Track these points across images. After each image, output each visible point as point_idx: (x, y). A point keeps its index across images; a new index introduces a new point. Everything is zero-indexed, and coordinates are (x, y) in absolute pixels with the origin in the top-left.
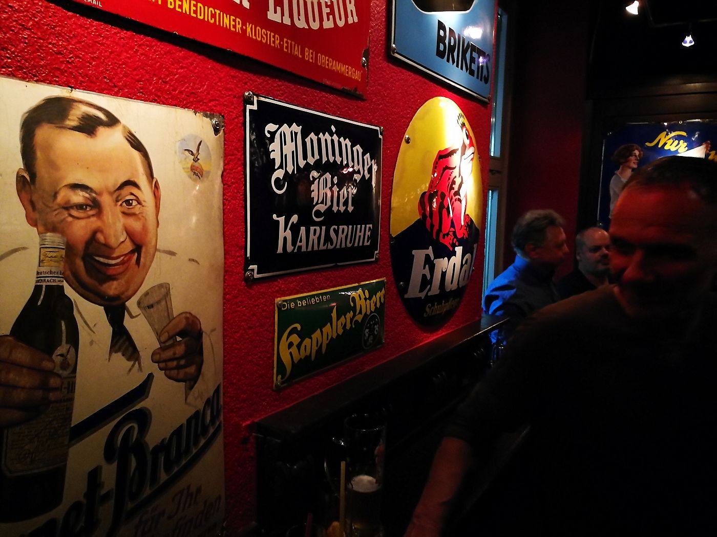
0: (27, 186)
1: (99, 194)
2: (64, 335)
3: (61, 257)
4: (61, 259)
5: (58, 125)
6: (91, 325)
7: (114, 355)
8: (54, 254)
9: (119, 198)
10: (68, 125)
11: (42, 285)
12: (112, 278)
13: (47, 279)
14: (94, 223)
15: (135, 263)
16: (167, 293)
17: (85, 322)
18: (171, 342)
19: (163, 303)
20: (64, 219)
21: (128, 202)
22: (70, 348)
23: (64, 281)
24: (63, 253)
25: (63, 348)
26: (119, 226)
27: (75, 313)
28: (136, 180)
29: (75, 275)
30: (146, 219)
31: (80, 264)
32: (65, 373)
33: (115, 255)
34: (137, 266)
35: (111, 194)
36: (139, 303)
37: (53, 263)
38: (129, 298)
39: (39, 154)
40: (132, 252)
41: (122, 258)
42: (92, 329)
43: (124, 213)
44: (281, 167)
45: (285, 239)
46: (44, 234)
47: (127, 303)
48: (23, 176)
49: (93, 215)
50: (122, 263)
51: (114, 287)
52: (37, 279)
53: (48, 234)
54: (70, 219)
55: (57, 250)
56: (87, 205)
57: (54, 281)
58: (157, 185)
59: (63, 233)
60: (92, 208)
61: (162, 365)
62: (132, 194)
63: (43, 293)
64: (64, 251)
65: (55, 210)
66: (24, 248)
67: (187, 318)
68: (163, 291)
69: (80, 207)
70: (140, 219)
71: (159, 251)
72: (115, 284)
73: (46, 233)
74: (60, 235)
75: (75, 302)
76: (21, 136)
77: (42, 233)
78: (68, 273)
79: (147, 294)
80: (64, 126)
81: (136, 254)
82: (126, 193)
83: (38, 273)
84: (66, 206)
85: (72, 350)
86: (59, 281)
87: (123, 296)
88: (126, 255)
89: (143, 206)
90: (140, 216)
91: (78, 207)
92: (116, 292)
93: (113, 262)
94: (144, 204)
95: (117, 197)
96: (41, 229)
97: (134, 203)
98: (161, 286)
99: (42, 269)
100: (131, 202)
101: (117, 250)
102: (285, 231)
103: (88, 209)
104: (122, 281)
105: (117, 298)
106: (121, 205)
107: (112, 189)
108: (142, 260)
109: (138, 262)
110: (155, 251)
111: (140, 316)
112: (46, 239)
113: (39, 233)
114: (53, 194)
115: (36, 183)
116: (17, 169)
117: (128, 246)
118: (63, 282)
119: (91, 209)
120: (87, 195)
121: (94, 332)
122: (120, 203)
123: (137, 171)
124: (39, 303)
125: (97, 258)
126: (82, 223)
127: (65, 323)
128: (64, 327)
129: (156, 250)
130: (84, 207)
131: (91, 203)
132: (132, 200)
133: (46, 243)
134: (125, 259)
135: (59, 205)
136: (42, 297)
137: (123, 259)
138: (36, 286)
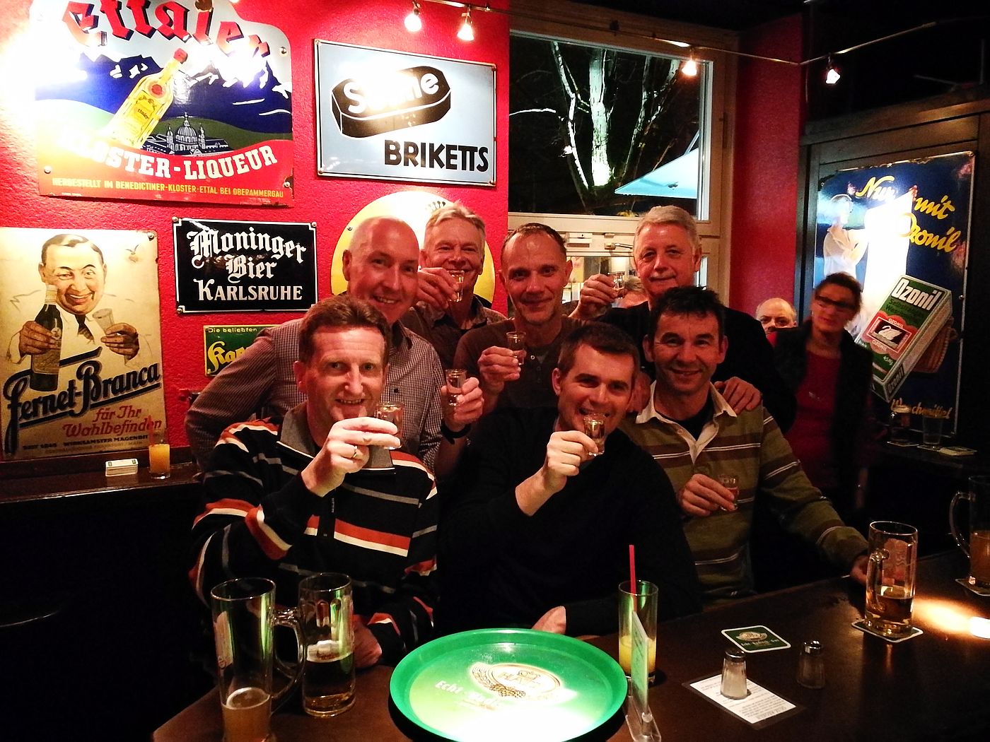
0: (43, 269)
1: (74, 270)
2: (56, 324)
4: (56, 295)
5: (58, 245)
6: (69, 322)
7: (80, 335)
8: (52, 293)
9: (84, 272)
10: (63, 244)
12: (80, 304)
13: (49, 302)
14: (71, 282)
15: (91, 299)
17: (66, 320)
18: (113, 335)
20: (57, 280)
21: (88, 273)
24: (56, 293)
25: (56, 329)
26: (83, 283)
27: (61, 316)
28: (94, 264)
29: (62, 301)
30: (98, 280)
32: (57, 339)
33: (80, 295)
35: (80, 270)
37: (52, 297)
38: (88, 313)
39: (49, 256)
40: (90, 293)
43: (86, 278)
44: (199, 254)
45: (205, 293)
47: (87, 315)
48: (41, 265)
49: (70, 279)
51: (80, 307)
54: (60, 280)
55: (54, 292)
56: (68, 275)
58: (106, 265)
59: (56, 285)
60: (70, 276)
61: (108, 344)
62: (91, 270)
63: (48, 307)
65: (54, 276)
67: (124, 326)
68: (108, 312)
69: (64, 275)
75: (61, 312)
76: (42, 251)
77: (48, 285)
78: (59, 300)
79: (97, 312)
80: (61, 245)
81: (92, 295)
82: (88, 270)
84: (58, 275)
85: (60, 330)
87: (85, 312)
88: (86, 295)
90: (95, 279)
92: (81, 310)
93: (80, 297)
94: (97, 274)
96: (47, 283)
97: (92, 274)
101: (81, 293)
102: (204, 287)
103: (68, 277)
104: (84, 305)
105: (81, 312)
107: (81, 268)
108: (95, 297)
109: (93, 298)
113: (46, 285)
114: (53, 271)
115: (46, 267)
117: (88, 291)
120: (68, 271)
121: (69, 325)
122: (84, 274)
123: (95, 260)
124: (46, 311)
125: (72, 296)
126: (65, 282)
128: (56, 321)
129: (103, 293)
131: (70, 274)
132: (90, 272)
135: (55, 274)
136: (47, 309)
137: (85, 297)
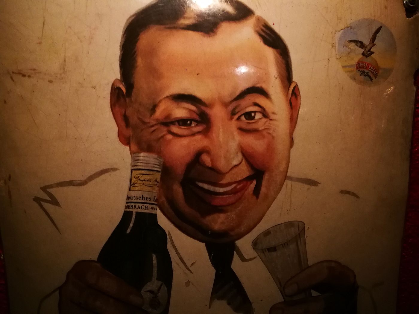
0: (122, 100)
1: (210, 106)
2: (155, 270)
3: (156, 181)
4: (156, 183)
5: (169, 26)
6: (189, 264)
7: (217, 302)
8: (148, 178)
9: (237, 110)
10: (182, 24)
11: (132, 212)
12: (219, 209)
13: (137, 205)
15: (251, 193)
16: (299, 234)
17: (181, 259)
18: (302, 296)
19: (292, 246)
20: (162, 137)
21: (249, 116)
22: (161, 285)
23: (158, 209)
24: (158, 176)
25: (154, 284)
26: (233, 145)
27: (169, 246)
28: (264, 86)
29: (172, 202)
30: (273, 137)
31: (178, 190)
33: (224, 182)
34: (255, 197)
35: (226, 105)
36: (255, 244)
37: (145, 188)
38: (241, 236)
39: (140, 62)
40: (249, 179)
41: (233, 186)
42: (189, 268)
43: (241, 129)
46: (137, 155)
47: (239, 243)
48: (119, 89)
49: (199, 133)
50: (234, 192)
51: (220, 221)
52: (127, 204)
53: (142, 154)
54: (170, 137)
55: (151, 173)
56: (191, 120)
57: (146, 208)
58: (296, 91)
59: (159, 153)
60: (198, 123)
62: (256, 104)
63: (133, 220)
64: (160, 174)
65: (152, 126)
66: (114, 169)
68: (294, 230)
69: (183, 122)
70: (264, 137)
71: (291, 178)
72: (222, 217)
73: (139, 153)
74: (155, 156)
75: (170, 234)
76: (122, 43)
77: (134, 153)
78: (163, 199)
80: (176, 25)
81: (255, 182)
82: (248, 103)
83: (128, 198)
84: (164, 121)
85: (164, 288)
86: (152, 208)
87: (232, 233)
88: (239, 182)
89: (271, 120)
90: (265, 133)
91: (181, 123)
92: (223, 227)
93: (221, 190)
94: (272, 116)
95: (234, 109)
96: (134, 147)
97: (258, 116)
98: (290, 224)
99: (133, 194)
100: (253, 114)
101: (227, 176)
103: (193, 125)
104: (232, 215)
105: (223, 234)
106: (238, 119)
107: (227, 99)
108: (263, 189)
109: (257, 191)
110: (285, 180)
111: (254, 260)
112: (139, 160)
113: (132, 153)
114: (151, 107)
115: (133, 94)
116: (112, 81)
117: (244, 171)
118: (156, 209)
119: (196, 126)
120: (193, 108)
121: (191, 272)
122: (236, 117)
123: (267, 74)
124: (128, 231)
125: (200, 184)
126: (185, 141)
127: (157, 257)
128: (155, 262)
129: (286, 177)
130: (189, 122)
131: (197, 117)
132: (255, 112)
133: (139, 164)
134: (238, 187)
135: (157, 120)
136: (131, 225)
137: (235, 187)
138: (125, 213)
